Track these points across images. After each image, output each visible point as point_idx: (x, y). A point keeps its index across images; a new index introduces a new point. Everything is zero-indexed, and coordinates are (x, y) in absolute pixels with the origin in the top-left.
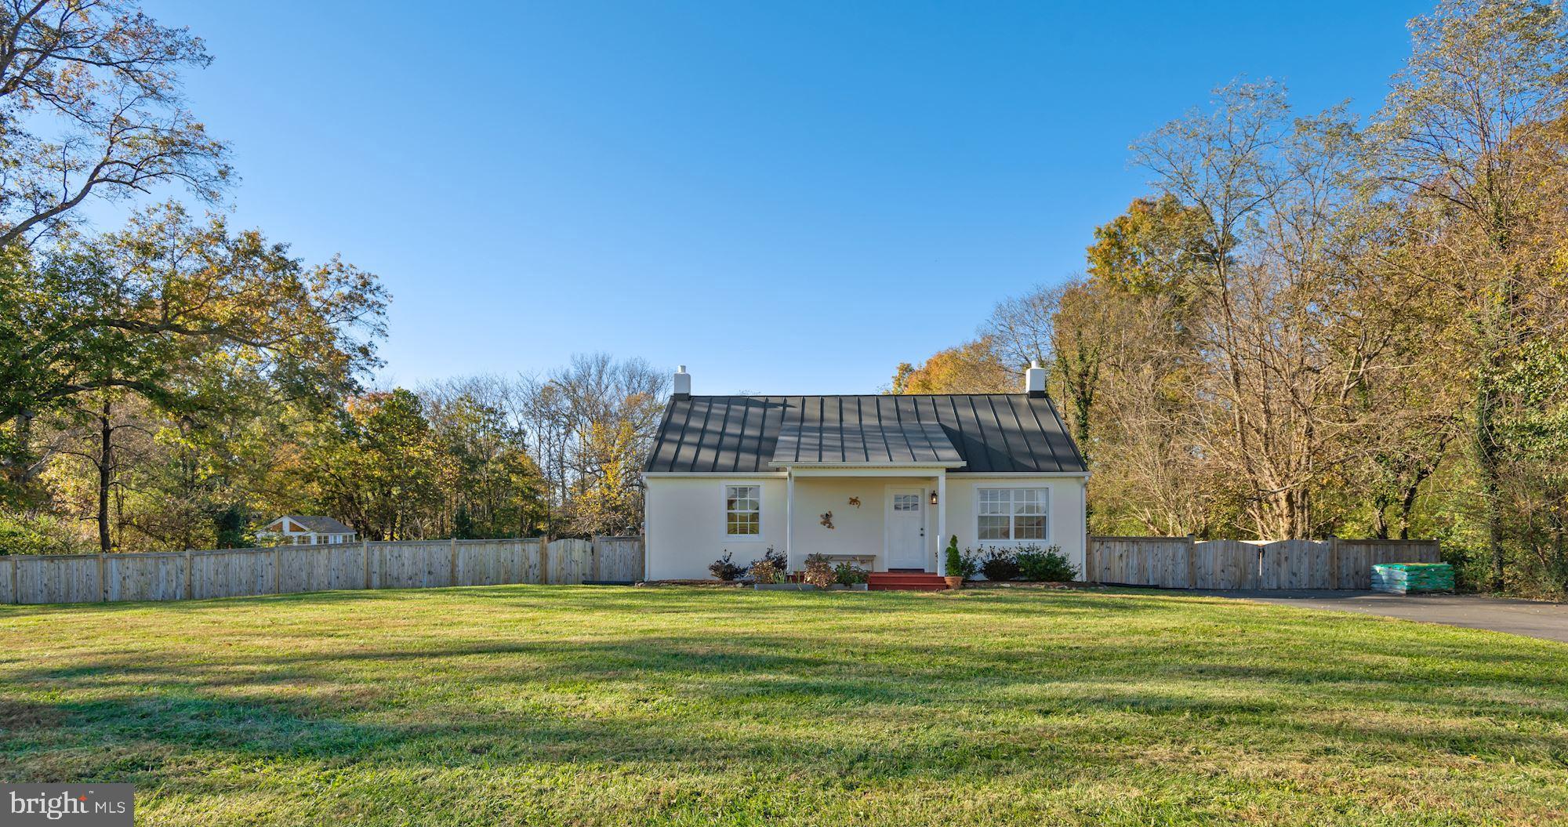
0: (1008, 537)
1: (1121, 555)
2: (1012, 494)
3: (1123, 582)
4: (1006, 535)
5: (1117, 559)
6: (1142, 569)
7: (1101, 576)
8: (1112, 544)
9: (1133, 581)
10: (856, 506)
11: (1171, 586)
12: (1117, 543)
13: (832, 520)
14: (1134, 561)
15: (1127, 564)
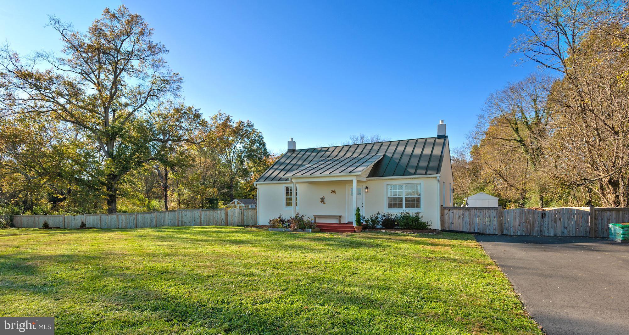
0: (402, 207)
1: (460, 217)
2: (404, 186)
3: (461, 230)
4: (401, 206)
5: (457, 218)
6: (471, 224)
7: (449, 227)
8: (455, 211)
9: (466, 230)
10: (334, 194)
11: (488, 233)
12: (457, 210)
13: (325, 200)
14: (467, 219)
15: (463, 221)
